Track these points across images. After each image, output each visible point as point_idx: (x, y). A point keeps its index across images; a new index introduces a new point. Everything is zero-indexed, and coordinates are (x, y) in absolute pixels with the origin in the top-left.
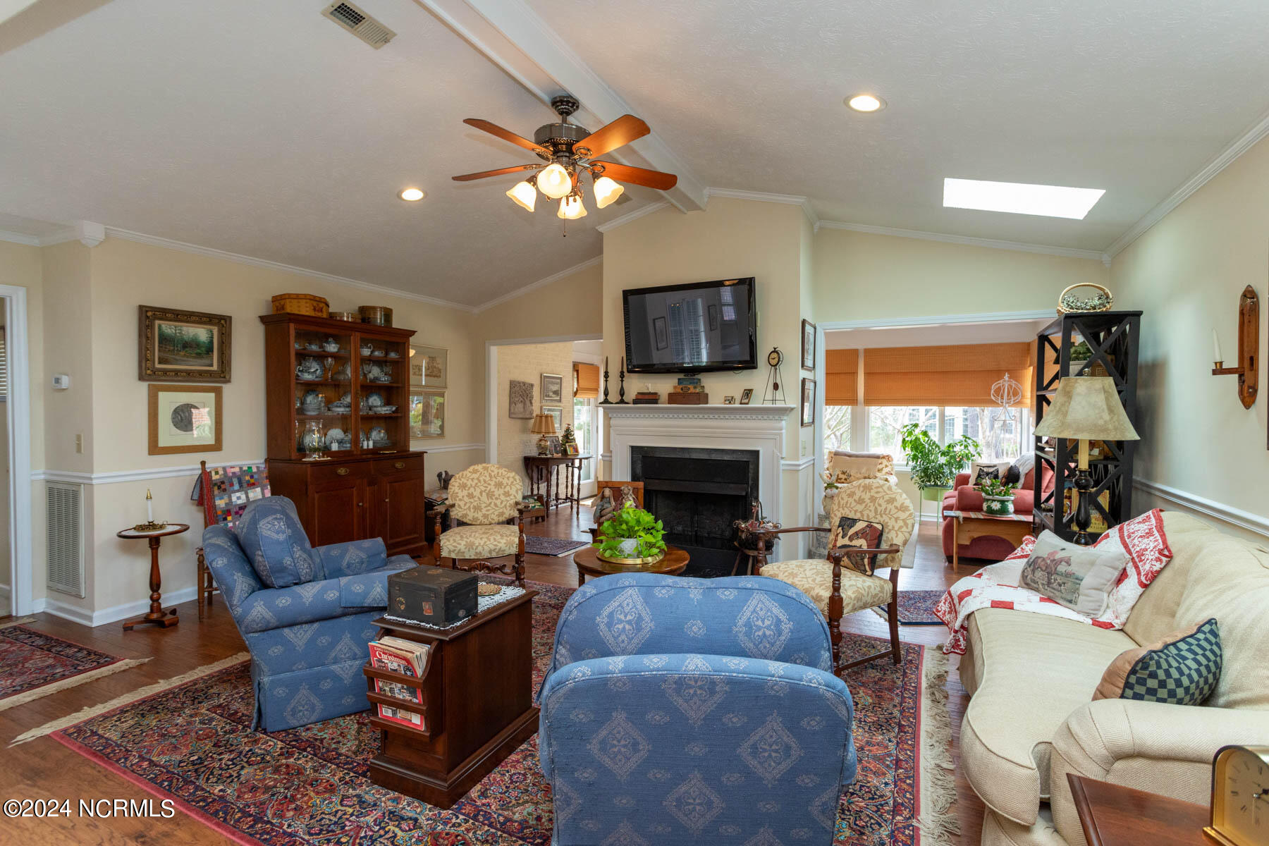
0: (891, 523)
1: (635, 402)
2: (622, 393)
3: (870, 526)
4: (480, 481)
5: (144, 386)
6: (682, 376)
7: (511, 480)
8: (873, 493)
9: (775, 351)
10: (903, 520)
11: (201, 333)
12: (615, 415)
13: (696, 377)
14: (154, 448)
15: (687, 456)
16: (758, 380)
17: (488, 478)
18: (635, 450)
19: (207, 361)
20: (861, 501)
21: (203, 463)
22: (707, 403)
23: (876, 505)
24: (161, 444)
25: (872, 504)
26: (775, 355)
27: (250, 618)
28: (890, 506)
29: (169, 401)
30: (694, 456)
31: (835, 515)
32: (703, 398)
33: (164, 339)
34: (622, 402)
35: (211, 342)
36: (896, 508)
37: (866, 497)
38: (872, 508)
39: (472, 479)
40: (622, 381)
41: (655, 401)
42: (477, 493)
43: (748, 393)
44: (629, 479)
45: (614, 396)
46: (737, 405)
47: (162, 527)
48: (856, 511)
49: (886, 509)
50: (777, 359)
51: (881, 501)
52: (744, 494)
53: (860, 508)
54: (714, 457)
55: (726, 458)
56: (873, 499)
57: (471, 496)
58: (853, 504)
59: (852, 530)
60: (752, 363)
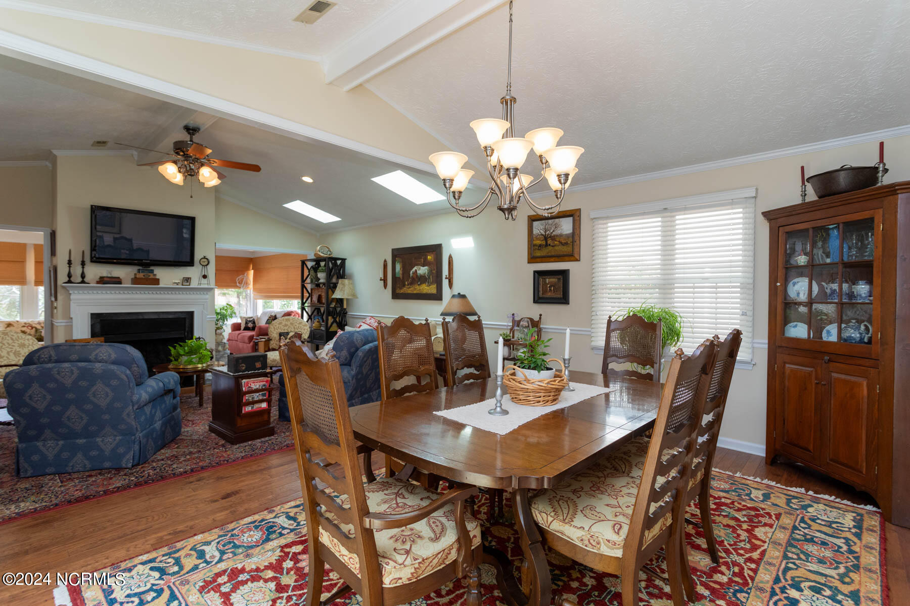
1: (97, 283)
2: (83, 276)
3: (296, 333)
6: (141, 268)
8: (291, 321)
9: (205, 258)
12: (76, 292)
13: (152, 268)
15: (141, 317)
16: (193, 273)
18: (94, 316)
20: (286, 325)
22: (158, 284)
23: (294, 326)
26: (205, 260)
30: (146, 317)
32: (156, 281)
34: (83, 282)
41: (119, 283)
43: (187, 280)
44: (89, 337)
46: (180, 286)
50: (206, 262)
53: (286, 328)
54: (162, 316)
55: (171, 317)
56: (292, 324)
58: (282, 327)
59: (289, 336)
60: (190, 263)
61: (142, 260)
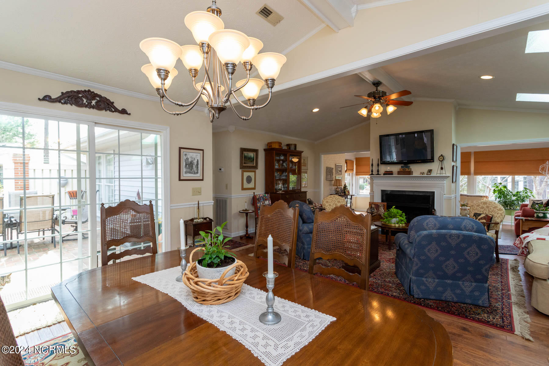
0: (495, 215)
1: (384, 174)
2: (378, 171)
3: (487, 216)
4: (332, 200)
5: (241, 170)
6: (403, 165)
7: (343, 200)
8: (487, 205)
9: (442, 155)
10: (501, 214)
11: (252, 155)
12: (375, 179)
13: (409, 165)
14: (243, 189)
15: (404, 193)
16: (435, 166)
17: (335, 200)
18: (383, 191)
19: (253, 163)
20: (482, 208)
21: (254, 193)
22: (412, 175)
23: (489, 209)
24: (244, 187)
25: (487, 209)
26: (442, 157)
27: (303, 230)
28: (495, 209)
29: (246, 174)
30: (407, 193)
31: (472, 213)
32: (410, 173)
33: (245, 157)
34: (378, 174)
35: (254, 157)
36: (497, 209)
37: (485, 206)
38: (487, 210)
39: (330, 200)
40: (378, 167)
41: (392, 174)
42: (332, 204)
43: (430, 171)
44: (381, 202)
45: (375, 172)
46: (426, 175)
47: (249, 210)
48: (480, 211)
49: (493, 210)
50: (443, 159)
51: (491, 208)
52: (428, 207)
53: (482, 210)
54: (415, 194)
55: (421, 194)
56: (488, 207)
57: (330, 205)
58: (479, 209)
59: (480, 217)
60: (432, 160)
61: (403, 161)
